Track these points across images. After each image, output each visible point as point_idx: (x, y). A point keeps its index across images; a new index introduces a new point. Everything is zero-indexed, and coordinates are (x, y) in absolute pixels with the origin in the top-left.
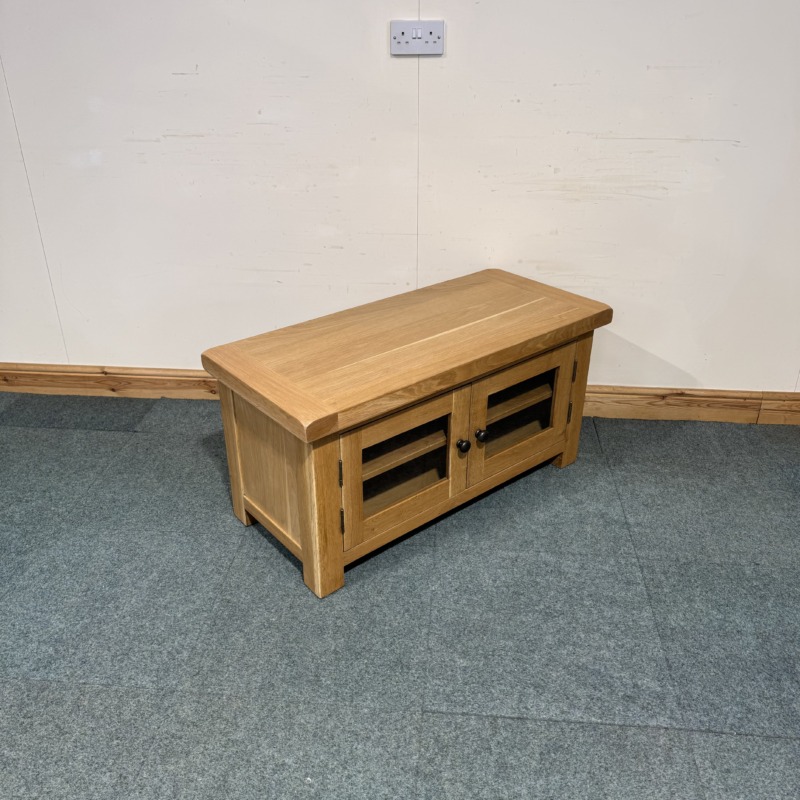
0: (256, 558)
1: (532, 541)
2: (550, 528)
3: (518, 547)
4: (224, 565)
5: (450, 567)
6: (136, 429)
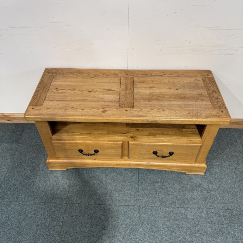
0: (72, 217)
1: (175, 201)
2: (182, 193)
3: (170, 205)
4: (60, 220)
5: (146, 218)
6: (20, 142)
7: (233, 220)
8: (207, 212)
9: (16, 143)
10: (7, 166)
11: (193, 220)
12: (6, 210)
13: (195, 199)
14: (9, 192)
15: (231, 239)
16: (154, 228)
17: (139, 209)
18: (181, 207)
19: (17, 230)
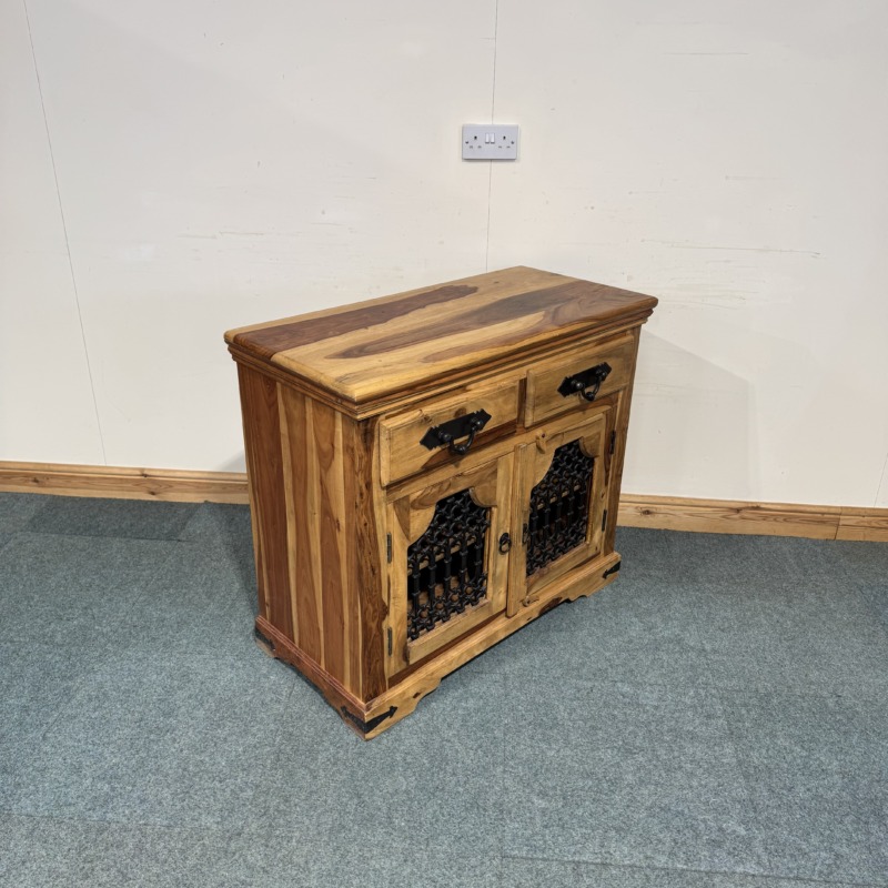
1: (606, 670)
3: (593, 677)
4: (283, 693)
6: (180, 537)
7: (771, 715)
8: (697, 693)
9: (169, 539)
10: (143, 583)
11: (656, 708)
12: (133, 667)
13: (662, 667)
14: (145, 633)
15: (764, 751)
16: (544, 719)
17: (506, 679)
18: (622, 681)
19: (161, 707)
